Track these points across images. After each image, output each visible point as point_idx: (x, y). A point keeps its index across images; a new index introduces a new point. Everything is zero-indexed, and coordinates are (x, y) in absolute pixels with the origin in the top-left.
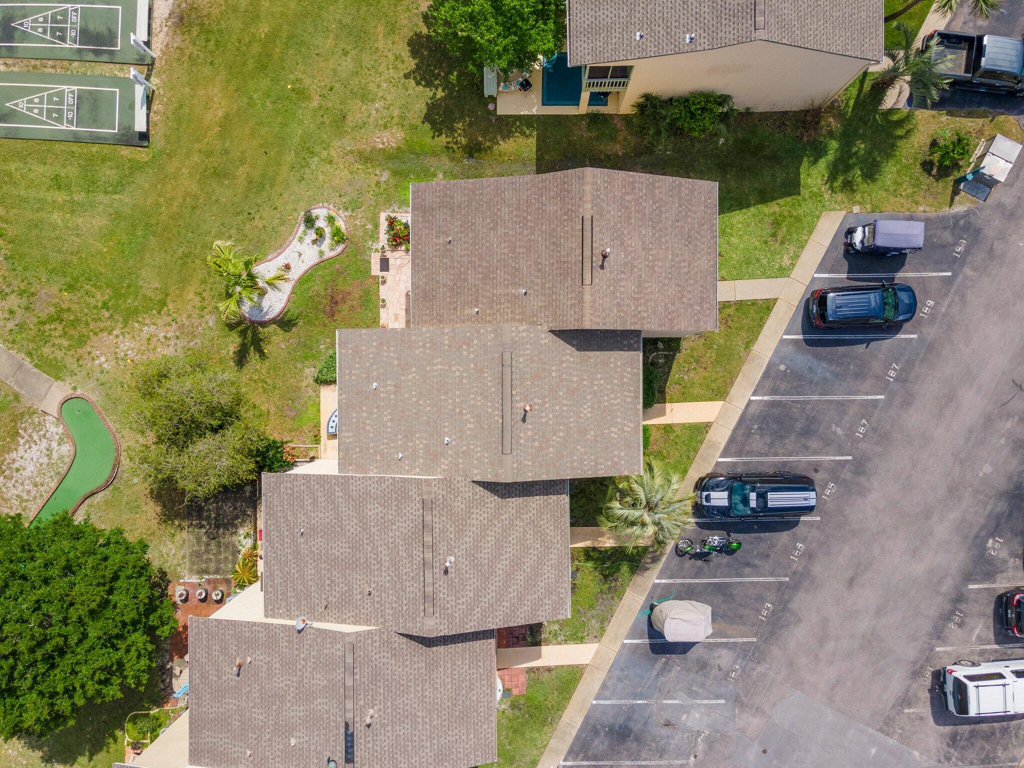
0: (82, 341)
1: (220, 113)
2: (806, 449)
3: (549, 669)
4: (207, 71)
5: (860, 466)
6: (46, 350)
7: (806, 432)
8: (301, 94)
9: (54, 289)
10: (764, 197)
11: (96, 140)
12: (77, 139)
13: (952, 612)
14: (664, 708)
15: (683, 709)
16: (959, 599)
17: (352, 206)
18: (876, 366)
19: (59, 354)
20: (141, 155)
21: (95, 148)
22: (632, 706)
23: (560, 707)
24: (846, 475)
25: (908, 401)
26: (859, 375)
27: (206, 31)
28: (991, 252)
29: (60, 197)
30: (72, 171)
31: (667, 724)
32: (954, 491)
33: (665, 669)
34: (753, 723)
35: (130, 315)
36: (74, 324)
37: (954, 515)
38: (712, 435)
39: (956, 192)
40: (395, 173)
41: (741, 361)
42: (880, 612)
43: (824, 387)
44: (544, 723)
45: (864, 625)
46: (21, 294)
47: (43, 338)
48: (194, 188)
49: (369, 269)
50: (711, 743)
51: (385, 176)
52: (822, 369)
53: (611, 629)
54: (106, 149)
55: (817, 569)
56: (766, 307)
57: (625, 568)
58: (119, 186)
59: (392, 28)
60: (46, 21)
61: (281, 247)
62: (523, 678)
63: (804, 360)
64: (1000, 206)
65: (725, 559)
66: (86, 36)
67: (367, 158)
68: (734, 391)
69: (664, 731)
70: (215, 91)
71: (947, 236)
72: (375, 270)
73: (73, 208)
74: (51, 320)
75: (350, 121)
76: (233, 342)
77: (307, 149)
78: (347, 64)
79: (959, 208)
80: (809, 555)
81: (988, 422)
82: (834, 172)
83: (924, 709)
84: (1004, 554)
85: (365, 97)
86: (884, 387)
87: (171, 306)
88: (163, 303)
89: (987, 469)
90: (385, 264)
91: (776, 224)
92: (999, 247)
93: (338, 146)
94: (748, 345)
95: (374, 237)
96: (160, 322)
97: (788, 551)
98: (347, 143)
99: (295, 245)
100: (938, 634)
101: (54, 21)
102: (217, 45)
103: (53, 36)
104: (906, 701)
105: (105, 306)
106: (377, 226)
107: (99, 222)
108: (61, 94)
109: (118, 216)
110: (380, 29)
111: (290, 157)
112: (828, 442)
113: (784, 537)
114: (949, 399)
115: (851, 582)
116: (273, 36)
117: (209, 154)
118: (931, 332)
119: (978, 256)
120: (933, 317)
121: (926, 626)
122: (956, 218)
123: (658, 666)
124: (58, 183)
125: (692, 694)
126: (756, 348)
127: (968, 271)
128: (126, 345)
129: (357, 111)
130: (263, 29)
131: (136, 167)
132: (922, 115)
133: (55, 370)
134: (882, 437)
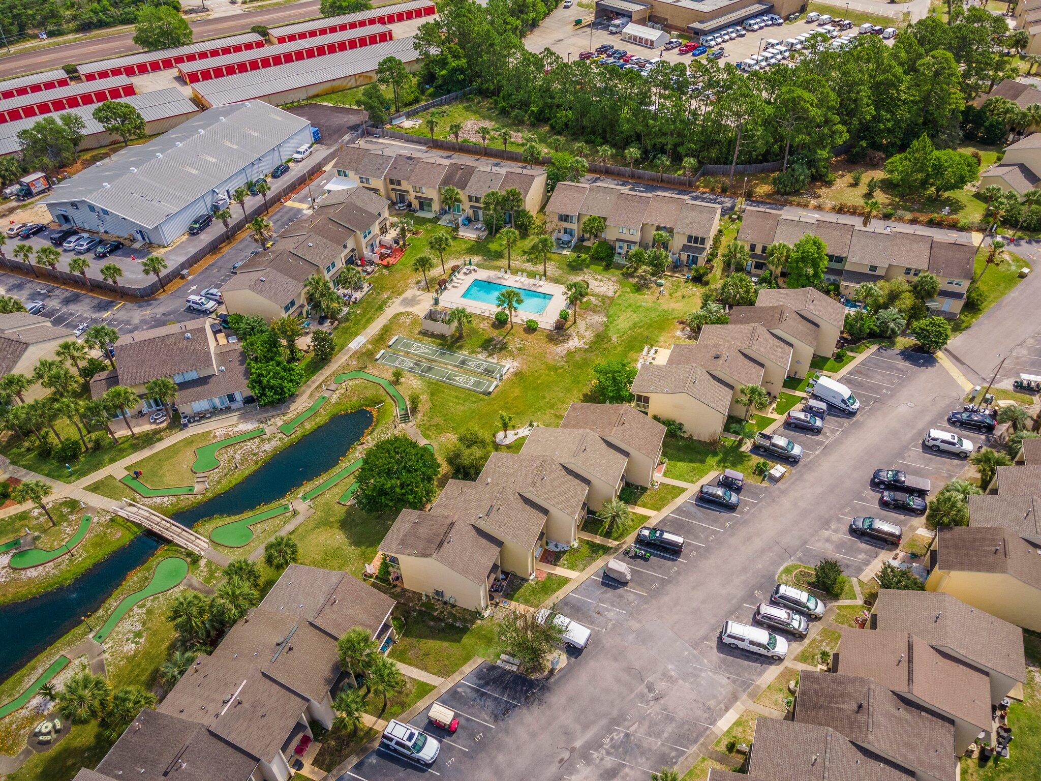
1: (516, 395)
2: (687, 537)
3: (556, 575)
4: (517, 386)
5: (708, 549)
6: (427, 432)
7: (688, 532)
8: (544, 397)
9: (440, 419)
10: (691, 461)
11: (474, 391)
12: (469, 389)
13: (734, 612)
14: (598, 606)
15: (608, 610)
16: (739, 608)
20: (486, 397)
21: (473, 393)
22: (585, 601)
23: (555, 591)
24: (701, 551)
25: (732, 535)
26: (715, 521)
27: (521, 378)
28: (773, 500)
29: (455, 400)
30: (462, 396)
31: (598, 613)
32: (744, 570)
33: (605, 592)
34: (636, 625)
36: (440, 428)
37: (743, 577)
38: (650, 520)
39: (763, 480)
41: (669, 502)
42: (703, 602)
43: (699, 520)
44: (547, 594)
45: (695, 604)
47: (429, 429)
50: (614, 626)
52: (700, 515)
53: (587, 570)
54: (476, 393)
55: (680, 578)
56: (684, 490)
57: (601, 552)
60: (476, 364)
61: (519, 428)
62: (545, 576)
63: (693, 509)
64: (779, 489)
65: (642, 562)
68: (663, 510)
69: (596, 615)
70: (517, 390)
71: (758, 491)
73: (457, 403)
74: (434, 426)
75: (556, 407)
77: (539, 410)
78: (562, 395)
79: (764, 485)
80: (678, 573)
81: (763, 551)
82: (719, 462)
83: (714, 644)
84: (761, 597)
86: (724, 528)
89: (760, 566)
91: (694, 469)
92: (777, 499)
93: (549, 411)
94: (673, 499)
97: (670, 569)
98: (552, 411)
99: (523, 429)
101: (478, 365)
102: (523, 381)
103: (476, 367)
104: (706, 638)
107: (463, 408)
108: (470, 379)
111: (532, 410)
112: (697, 538)
113: (669, 563)
114: (749, 539)
115: (694, 588)
116: (542, 383)
117: (507, 403)
118: (746, 517)
119: (769, 500)
120: (747, 512)
121: (722, 613)
123: (602, 590)
124: (457, 397)
125: (613, 605)
126: (676, 500)
127: (764, 503)
129: (560, 405)
130: (539, 381)
131: (482, 400)
132: (754, 456)
134: (719, 543)
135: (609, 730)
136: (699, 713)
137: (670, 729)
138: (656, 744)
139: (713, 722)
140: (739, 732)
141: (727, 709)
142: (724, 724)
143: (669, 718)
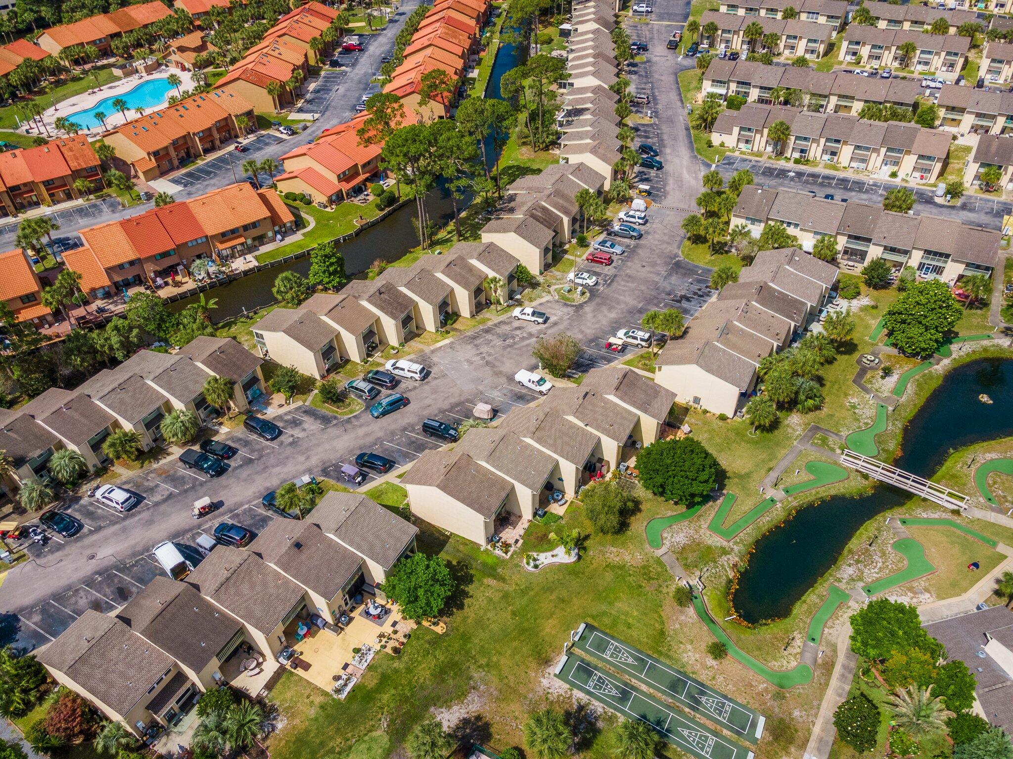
0: (644, 567)
1: (550, 621)
2: (417, 439)
4: (547, 639)
5: (404, 429)
6: (660, 570)
7: (413, 442)
8: (514, 613)
9: (647, 588)
13: (407, 391)
14: (504, 399)
15: (499, 397)
17: (517, 566)
18: (380, 450)
19: (655, 566)
20: (590, 621)
21: (607, 631)
24: (410, 429)
25: (378, 439)
27: (539, 654)
28: (324, 464)
29: (630, 620)
30: (622, 627)
34: (481, 388)
35: (622, 567)
36: (645, 574)
40: (495, 570)
42: (427, 397)
43: (399, 451)
45: (434, 396)
46: (661, 592)
47: (659, 574)
48: (575, 599)
49: (523, 543)
51: (499, 570)
52: (396, 455)
54: (603, 628)
55: (436, 412)
56: (399, 477)
58: (604, 613)
59: (465, 619)
60: (605, 689)
61: (551, 564)
63: (400, 459)
66: (590, 674)
67: (503, 579)
70: (548, 630)
71: (332, 473)
72: (521, 541)
73: (627, 614)
74: (653, 579)
75: (501, 595)
76: (587, 543)
77: (524, 592)
78: (490, 615)
79: (322, 478)
83: (432, 375)
85: (490, 600)
86: (382, 444)
87: (604, 564)
88: (607, 566)
90: (517, 541)
92: (320, 464)
93: (511, 588)
94: (411, 469)
95: (515, 552)
96: (611, 560)
98: (507, 587)
99: (546, 562)
100: (415, 388)
101: (601, 688)
102: (537, 647)
103: (604, 681)
104: (436, 378)
105: (630, 575)
106: (512, 555)
107: (618, 604)
108: (611, 656)
109: (611, 604)
110: (469, 621)
111: (532, 593)
116: (513, 639)
117: (563, 609)
118: (357, 452)
119: (327, 464)
120: (354, 455)
121: (417, 391)
122: (325, 476)
126: (409, 468)
127: (334, 462)
128: (628, 558)
129: (497, 597)
133: (658, 561)
134: (393, 433)
135: (515, 343)
136: (459, 347)
137: (478, 342)
138: (489, 337)
139: (452, 343)
140: (440, 338)
141: (440, 347)
142: (447, 341)
143: (476, 346)
